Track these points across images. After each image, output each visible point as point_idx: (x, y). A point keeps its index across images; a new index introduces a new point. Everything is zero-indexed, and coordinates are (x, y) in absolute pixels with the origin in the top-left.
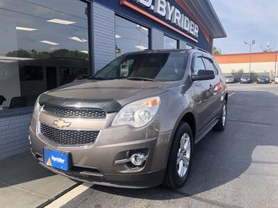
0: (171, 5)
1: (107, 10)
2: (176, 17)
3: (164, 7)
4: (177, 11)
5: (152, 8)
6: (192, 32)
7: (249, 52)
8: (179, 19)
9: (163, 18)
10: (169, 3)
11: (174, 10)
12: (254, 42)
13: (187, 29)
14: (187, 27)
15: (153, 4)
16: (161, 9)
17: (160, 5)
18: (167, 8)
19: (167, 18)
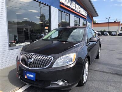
1: (55, 8)
2: (79, 9)
4: (79, 7)
6: (85, 15)
12: (110, 18)
14: (83, 13)
16: (74, 7)
17: (73, 5)
18: (76, 6)
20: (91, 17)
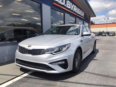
3: (70, 5)
4: (75, 6)
5: (65, 5)
9: (69, 9)
10: (72, 4)
12: (108, 19)
14: (79, 13)
15: (65, 4)
17: (68, 4)
18: (71, 5)
19: (71, 9)
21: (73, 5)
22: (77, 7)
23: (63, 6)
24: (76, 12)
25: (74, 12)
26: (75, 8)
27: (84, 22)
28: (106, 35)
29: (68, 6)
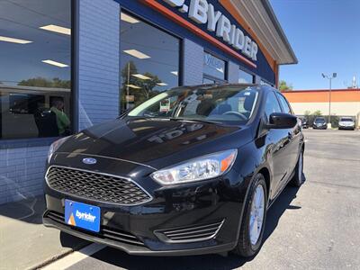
0: (215, 10)
3: (204, 10)
4: (225, 19)
5: (185, 9)
6: (247, 53)
7: (328, 89)
8: (228, 31)
10: (212, 7)
11: (221, 17)
12: (335, 75)
13: (240, 47)
15: (187, 2)
16: (200, 14)
18: (208, 13)
19: (209, 27)
20: (272, 66)
21: (219, 13)
22: (234, 21)
23: (176, 9)
24: (229, 40)
25: (221, 39)
26: (226, 24)
27: (258, 78)
28: (324, 128)
29: (196, 11)
